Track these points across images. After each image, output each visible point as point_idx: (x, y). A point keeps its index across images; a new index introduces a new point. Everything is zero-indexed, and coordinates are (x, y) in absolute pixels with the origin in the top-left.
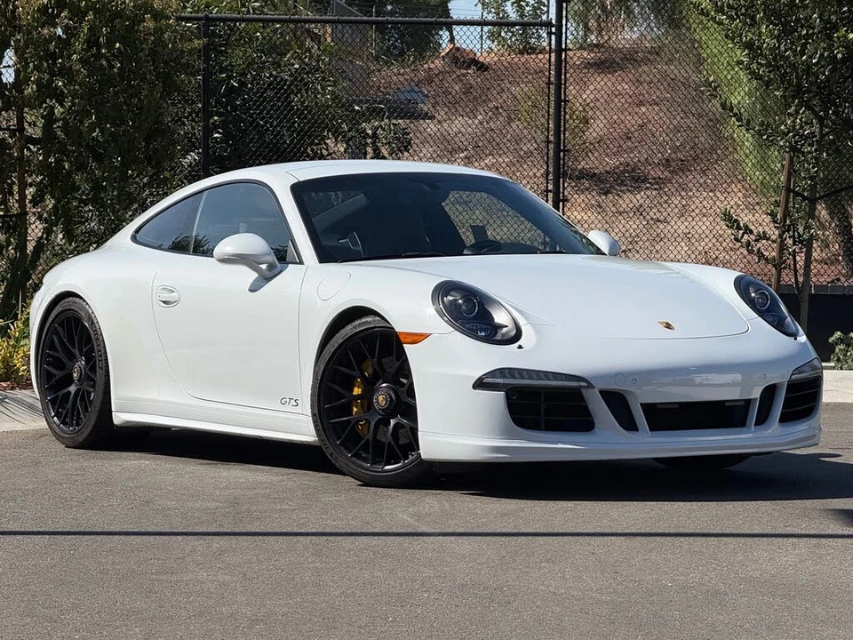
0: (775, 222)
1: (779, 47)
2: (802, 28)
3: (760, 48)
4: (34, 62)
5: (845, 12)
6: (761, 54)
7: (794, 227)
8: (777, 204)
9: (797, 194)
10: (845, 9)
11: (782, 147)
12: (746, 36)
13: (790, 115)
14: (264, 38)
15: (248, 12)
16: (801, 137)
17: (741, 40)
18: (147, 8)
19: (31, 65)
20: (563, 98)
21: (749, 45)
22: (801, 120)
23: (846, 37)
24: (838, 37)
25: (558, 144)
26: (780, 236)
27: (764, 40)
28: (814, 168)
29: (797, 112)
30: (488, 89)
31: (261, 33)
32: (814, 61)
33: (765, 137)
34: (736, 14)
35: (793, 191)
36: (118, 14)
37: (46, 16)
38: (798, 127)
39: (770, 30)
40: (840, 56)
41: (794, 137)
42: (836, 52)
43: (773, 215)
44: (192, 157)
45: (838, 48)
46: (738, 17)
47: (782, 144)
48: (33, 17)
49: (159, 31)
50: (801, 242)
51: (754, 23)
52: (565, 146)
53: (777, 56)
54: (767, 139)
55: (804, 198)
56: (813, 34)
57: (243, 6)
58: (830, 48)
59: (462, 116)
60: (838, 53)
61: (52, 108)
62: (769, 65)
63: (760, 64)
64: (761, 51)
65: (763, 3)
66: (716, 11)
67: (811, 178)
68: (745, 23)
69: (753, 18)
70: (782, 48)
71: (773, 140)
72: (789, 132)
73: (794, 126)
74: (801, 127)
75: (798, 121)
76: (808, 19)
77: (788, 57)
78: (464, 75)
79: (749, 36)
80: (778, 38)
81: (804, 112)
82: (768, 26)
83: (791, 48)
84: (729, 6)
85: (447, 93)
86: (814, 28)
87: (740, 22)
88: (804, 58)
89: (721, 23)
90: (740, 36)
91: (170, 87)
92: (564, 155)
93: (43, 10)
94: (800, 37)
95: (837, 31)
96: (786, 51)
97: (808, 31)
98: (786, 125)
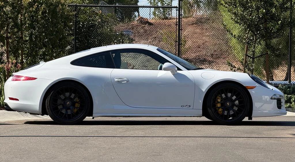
0: (242, 64)
1: (243, 14)
3: (238, 14)
4: (27, 18)
5: (262, 4)
7: (248, 66)
8: (243, 59)
9: (249, 56)
10: (262, 3)
11: (244, 43)
12: (234, 11)
13: (246, 33)
14: (90, 12)
15: (85, 4)
16: (250, 40)
17: (232, 12)
18: (59, 3)
19: (27, 19)
20: (180, 29)
21: (235, 13)
22: (250, 35)
23: (263, 11)
24: (260, 11)
25: (179, 42)
26: (244, 68)
27: (239, 12)
28: (254, 49)
29: (249, 33)
30: (153, 31)
31: (89, 11)
32: (254, 18)
33: (239, 40)
34: (231, 4)
35: (248, 56)
36: (52, 4)
37: (31, 5)
39: (241, 9)
40: (261, 16)
41: (248, 40)
43: (242, 62)
44: (69, 47)
45: (261, 14)
46: (232, 5)
47: (244, 42)
48: (27, 5)
49: (63, 9)
50: (250, 70)
51: (236, 7)
52: (181, 43)
53: (243, 16)
54: (240, 41)
55: (251, 58)
57: (83, 2)
58: (258, 14)
59: (144, 40)
60: (260, 16)
61: (32, 31)
62: (240, 19)
63: (238, 19)
65: (239, 1)
66: (226, 4)
67: (253, 52)
68: (233, 7)
69: (236, 6)
70: (244, 14)
71: (242, 41)
72: (246, 38)
73: (248, 37)
74: (250, 37)
76: (252, 6)
77: (246, 17)
78: (145, 26)
79: (235, 11)
80: (243, 11)
81: (251, 33)
82: (240, 8)
83: (247, 14)
84: (229, 2)
85: (138, 33)
87: (232, 7)
88: (251, 17)
89: (226, 7)
90: (232, 10)
91: (66, 25)
92: (181, 46)
93: (30, 3)
94: (249, 11)
95: (260, 9)
96: (245, 15)
97: (252, 9)
98: (245, 36)
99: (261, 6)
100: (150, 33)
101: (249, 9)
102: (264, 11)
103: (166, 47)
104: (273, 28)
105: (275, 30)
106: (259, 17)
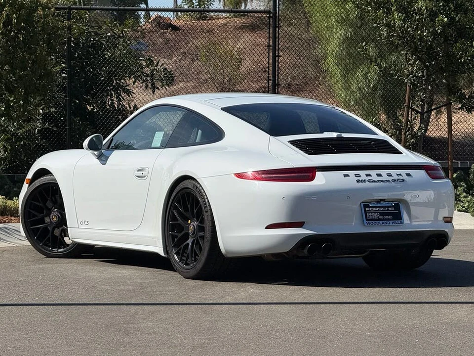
0: (401, 126)
1: (404, 26)
2: (416, 15)
3: (394, 26)
5: (441, 6)
6: (394, 30)
7: (412, 129)
9: (414, 110)
10: (441, 4)
12: (386, 20)
13: (410, 64)
16: (416, 77)
17: (383, 22)
20: (277, 54)
21: (388, 25)
23: (443, 20)
24: (438, 20)
25: (274, 81)
26: (405, 134)
27: (396, 22)
28: (423, 95)
29: (414, 62)
30: (180, 41)
32: (425, 34)
33: (396, 77)
35: (412, 108)
36: (22, 6)
38: (415, 72)
39: (400, 17)
40: (439, 31)
41: (413, 77)
42: (437, 29)
43: (400, 122)
45: (438, 26)
47: (406, 81)
51: (390, 13)
53: (404, 31)
54: (398, 79)
55: (418, 112)
56: (422, 18)
58: (433, 26)
60: (438, 29)
62: (399, 36)
63: (394, 36)
64: (395, 28)
67: (422, 101)
69: (389, 9)
70: (406, 27)
71: (401, 79)
72: (410, 75)
73: (412, 72)
74: (417, 72)
75: (415, 68)
77: (409, 31)
78: (165, 33)
80: (404, 21)
81: (418, 63)
82: (398, 14)
83: (411, 27)
86: (423, 15)
87: (382, 12)
88: (419, 32)
90: (383, 19)
94: (415, 20)
95: (437, 17)
96: (408, 28)
97: (419, 17)
98: (408, 71)
99: (438, 10)
100: (175, 45)
101: (415, 16)
102: (446, 19)
103: (206, 71)
104: (462, 54)
105: (467, 59)
106: (434, 33)
